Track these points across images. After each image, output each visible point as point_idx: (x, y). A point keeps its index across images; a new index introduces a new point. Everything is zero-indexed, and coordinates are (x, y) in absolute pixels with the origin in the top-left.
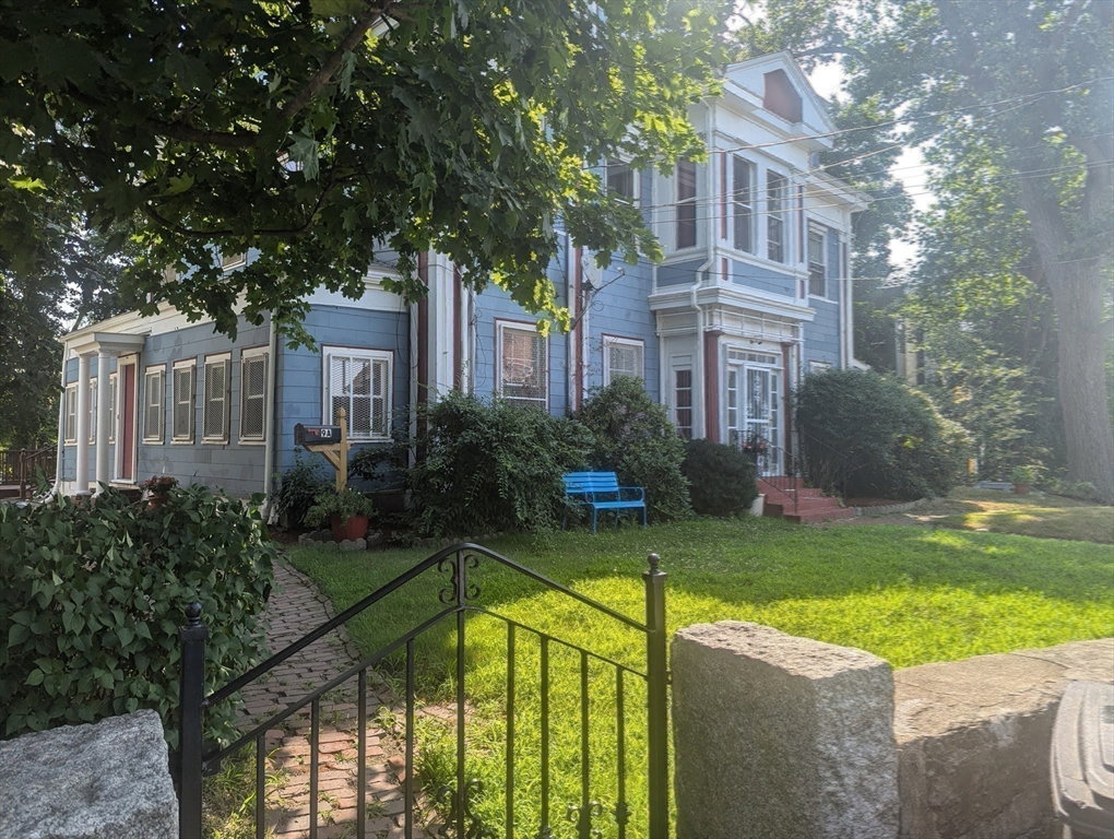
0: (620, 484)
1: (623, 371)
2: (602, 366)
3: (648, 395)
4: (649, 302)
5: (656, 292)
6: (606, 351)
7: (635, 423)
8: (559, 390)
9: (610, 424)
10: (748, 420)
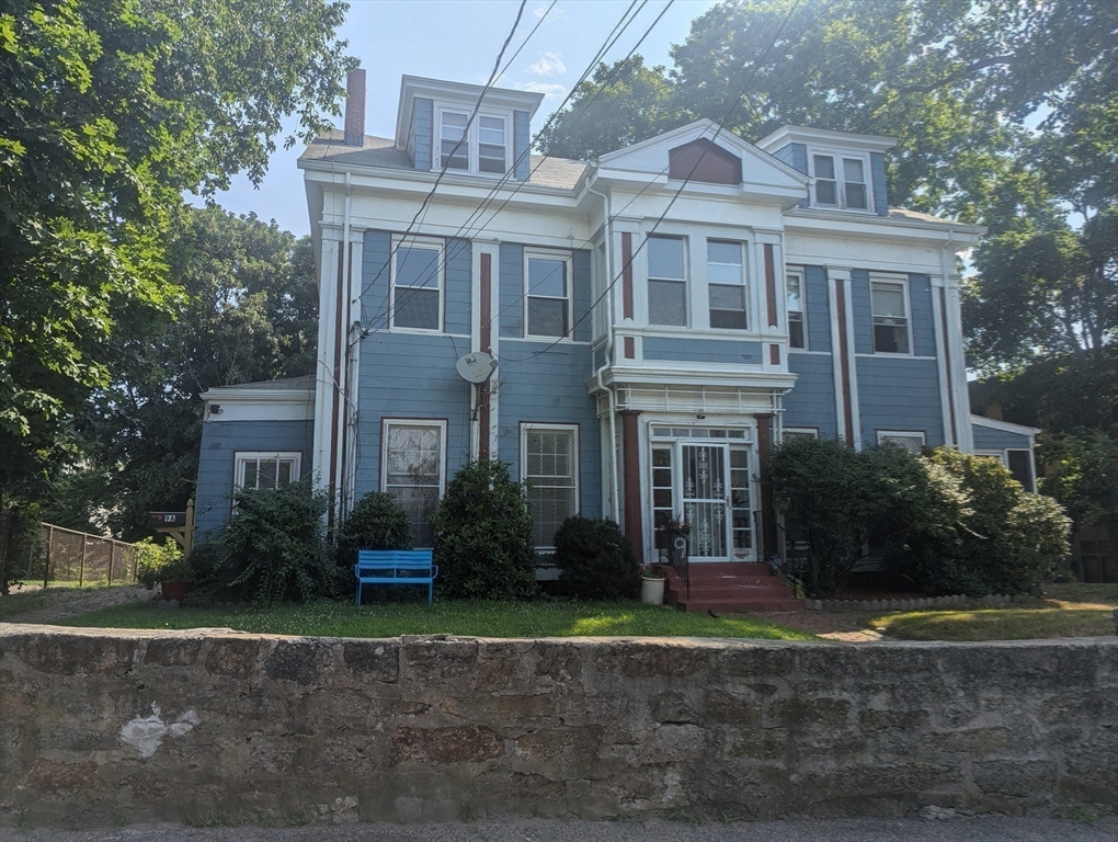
2: (519, 452)
4: (586, 386)
6: (524, 438)
10: (687, 500)
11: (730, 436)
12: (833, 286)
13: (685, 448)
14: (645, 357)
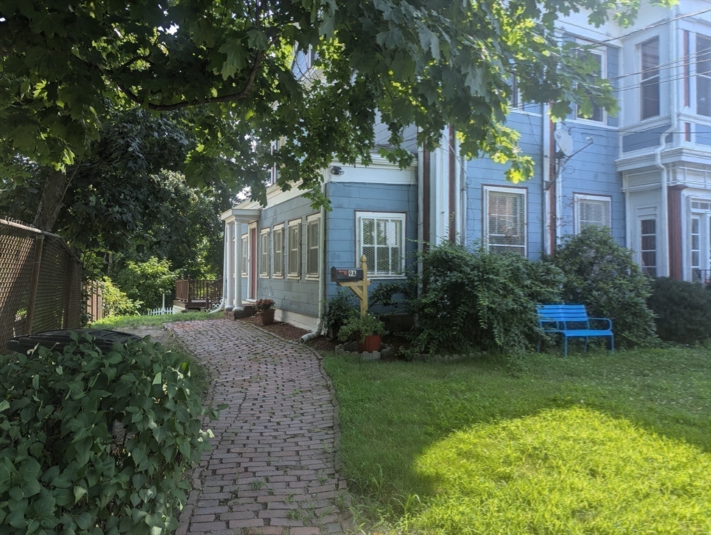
0: (589, 315)
1: (592, 222)
2: (574, 219)
3: (616, 242)
4: (615, 165)
5: (623, 156)
6: (577, 207)
7: (603, 263)
8: (535, 238)
9: (581, 265)
14: (696, 141)
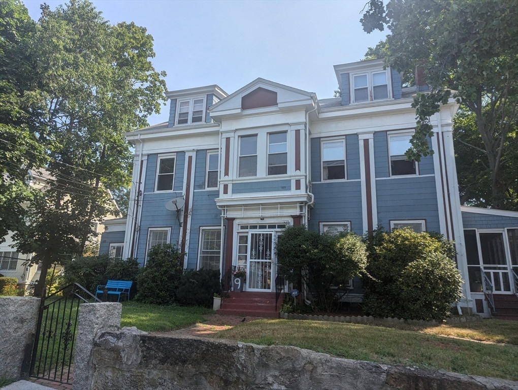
6: (201, 233)
10: (251, 260)
11: (278, 228)
12: (361, 143)
13: (252, 235)
14: (233, 193)
